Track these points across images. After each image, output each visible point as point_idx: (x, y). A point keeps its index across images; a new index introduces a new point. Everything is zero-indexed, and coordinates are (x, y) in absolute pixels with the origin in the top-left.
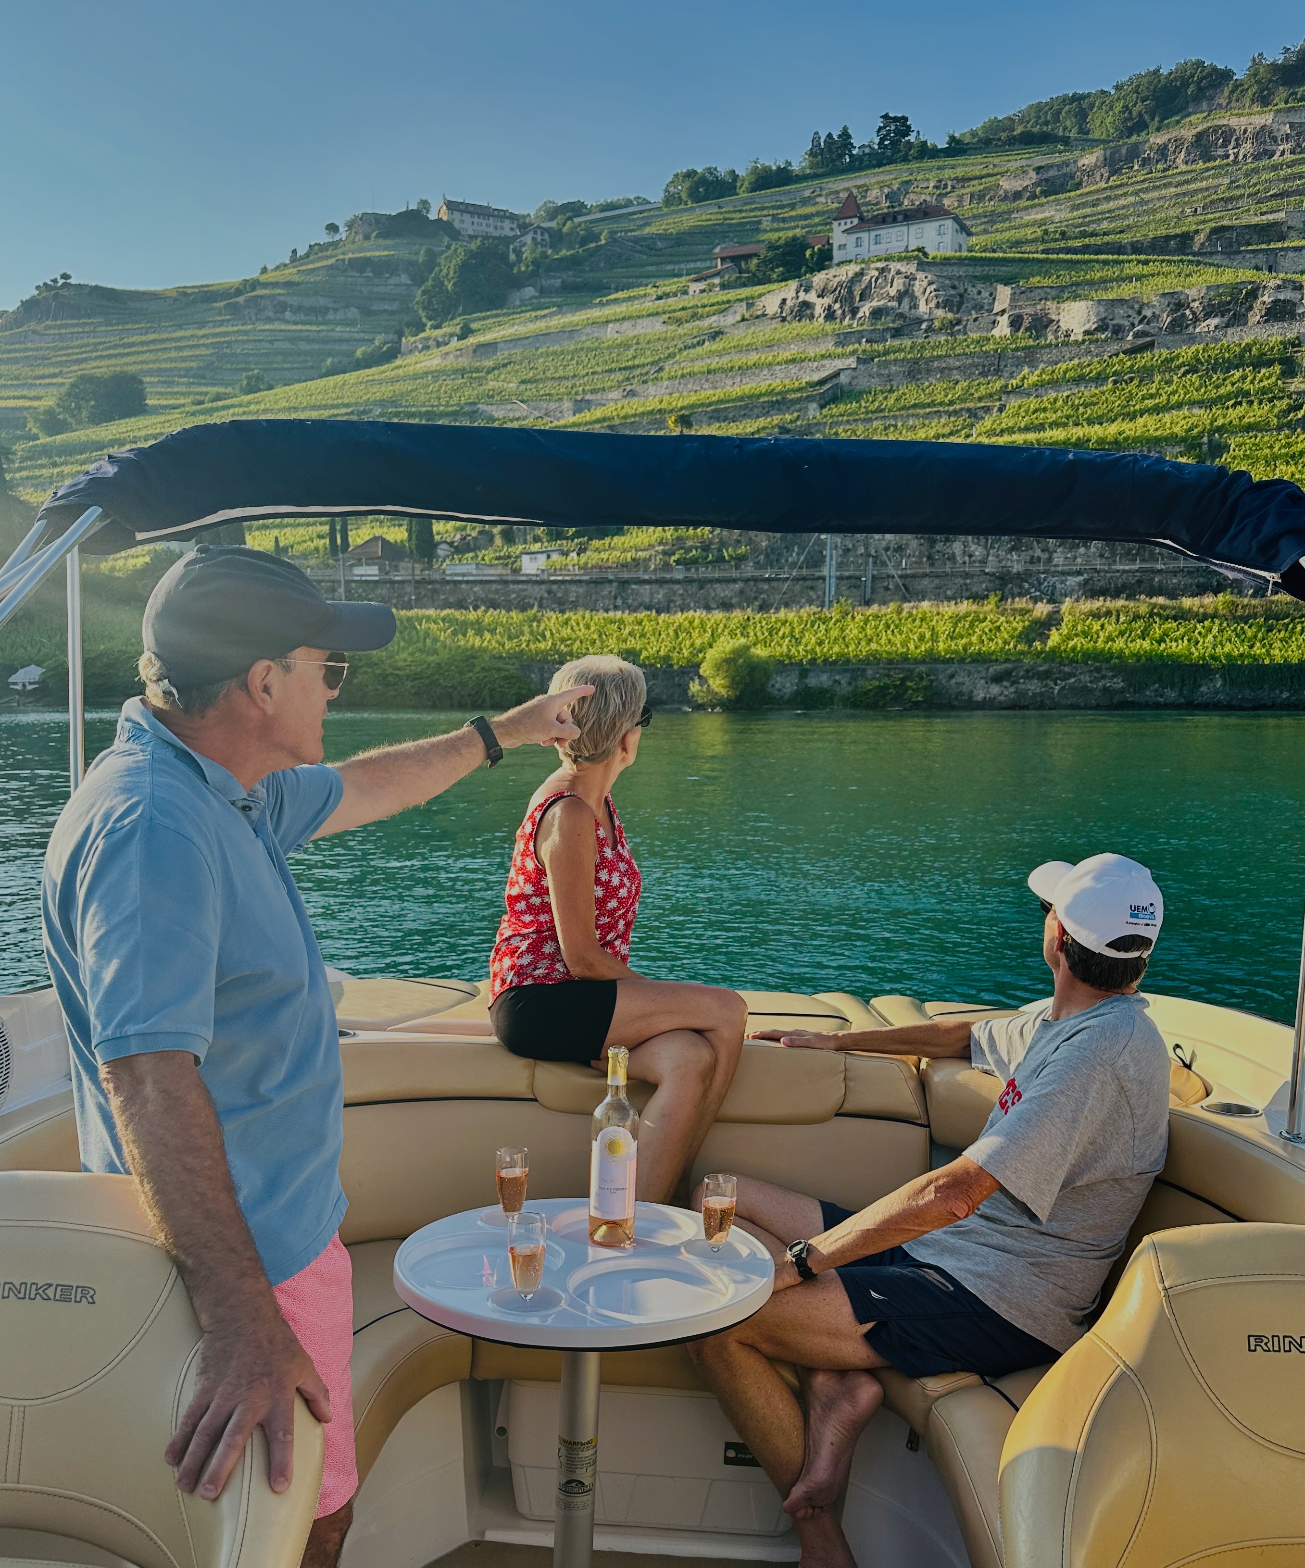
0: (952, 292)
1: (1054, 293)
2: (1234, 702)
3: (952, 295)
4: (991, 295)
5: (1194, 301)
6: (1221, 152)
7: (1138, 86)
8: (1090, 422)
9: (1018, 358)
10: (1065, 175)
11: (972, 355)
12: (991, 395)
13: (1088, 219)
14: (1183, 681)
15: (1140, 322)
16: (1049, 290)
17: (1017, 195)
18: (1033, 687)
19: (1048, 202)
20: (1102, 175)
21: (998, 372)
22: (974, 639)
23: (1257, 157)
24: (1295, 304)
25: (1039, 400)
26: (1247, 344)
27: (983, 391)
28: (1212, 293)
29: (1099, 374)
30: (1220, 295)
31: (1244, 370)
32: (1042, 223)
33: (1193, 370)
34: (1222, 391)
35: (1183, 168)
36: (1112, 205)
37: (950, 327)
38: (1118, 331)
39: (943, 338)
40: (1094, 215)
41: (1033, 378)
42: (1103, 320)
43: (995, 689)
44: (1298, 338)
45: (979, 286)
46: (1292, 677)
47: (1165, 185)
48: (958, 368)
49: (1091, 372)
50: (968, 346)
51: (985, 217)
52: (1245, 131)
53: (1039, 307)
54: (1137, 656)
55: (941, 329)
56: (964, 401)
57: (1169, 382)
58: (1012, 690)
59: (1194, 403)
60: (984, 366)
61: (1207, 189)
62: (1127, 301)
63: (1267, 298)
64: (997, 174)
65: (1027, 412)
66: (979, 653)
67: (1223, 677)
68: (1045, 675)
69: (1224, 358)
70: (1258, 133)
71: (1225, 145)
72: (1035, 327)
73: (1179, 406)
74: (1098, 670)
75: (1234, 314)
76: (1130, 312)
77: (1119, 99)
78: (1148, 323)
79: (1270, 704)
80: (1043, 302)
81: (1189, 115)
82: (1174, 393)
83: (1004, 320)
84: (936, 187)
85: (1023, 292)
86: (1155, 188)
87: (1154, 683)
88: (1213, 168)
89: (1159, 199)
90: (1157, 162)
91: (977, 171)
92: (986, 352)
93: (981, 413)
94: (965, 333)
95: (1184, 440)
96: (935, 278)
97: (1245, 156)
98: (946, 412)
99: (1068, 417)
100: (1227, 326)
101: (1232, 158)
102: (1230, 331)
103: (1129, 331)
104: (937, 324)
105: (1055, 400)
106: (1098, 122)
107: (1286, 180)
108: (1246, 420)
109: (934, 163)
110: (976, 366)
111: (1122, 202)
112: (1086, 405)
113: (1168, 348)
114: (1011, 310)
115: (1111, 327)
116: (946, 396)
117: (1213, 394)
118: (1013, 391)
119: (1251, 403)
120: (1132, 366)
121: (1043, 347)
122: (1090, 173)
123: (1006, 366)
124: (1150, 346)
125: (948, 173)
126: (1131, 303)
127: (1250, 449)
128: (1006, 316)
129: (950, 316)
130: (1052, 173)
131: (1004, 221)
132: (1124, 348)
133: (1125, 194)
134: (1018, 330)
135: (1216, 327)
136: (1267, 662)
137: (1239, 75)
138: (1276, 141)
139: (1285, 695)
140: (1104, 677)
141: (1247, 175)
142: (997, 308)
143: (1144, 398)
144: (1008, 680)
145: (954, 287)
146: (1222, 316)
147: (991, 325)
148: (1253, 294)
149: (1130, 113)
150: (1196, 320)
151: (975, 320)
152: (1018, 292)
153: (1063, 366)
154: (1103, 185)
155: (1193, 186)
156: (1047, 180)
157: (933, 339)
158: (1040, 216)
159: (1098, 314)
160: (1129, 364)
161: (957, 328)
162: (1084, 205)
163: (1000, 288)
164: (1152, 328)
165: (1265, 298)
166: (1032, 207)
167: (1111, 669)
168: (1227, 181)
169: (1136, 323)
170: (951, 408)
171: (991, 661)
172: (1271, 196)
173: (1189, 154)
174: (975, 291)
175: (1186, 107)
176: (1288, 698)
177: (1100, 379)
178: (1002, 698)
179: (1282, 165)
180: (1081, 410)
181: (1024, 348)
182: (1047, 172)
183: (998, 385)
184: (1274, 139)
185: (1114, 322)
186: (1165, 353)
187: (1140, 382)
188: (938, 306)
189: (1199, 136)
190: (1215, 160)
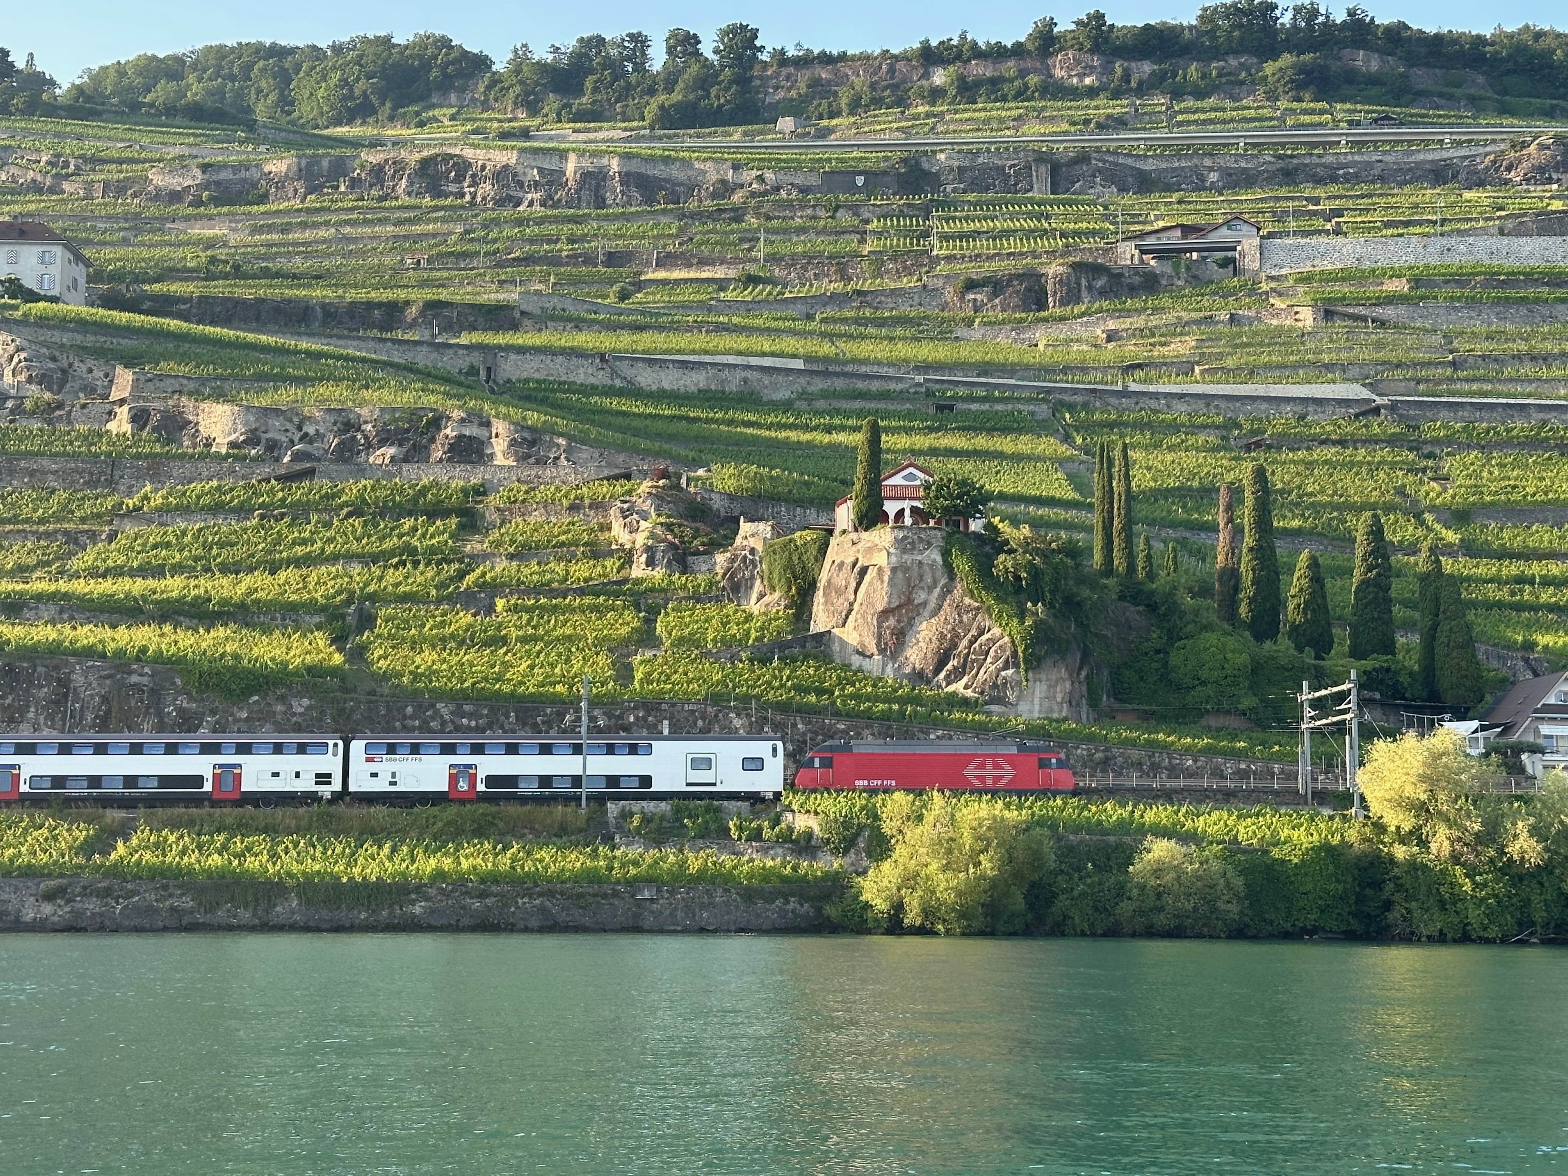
0: (51, 365)
1: (192, 386)
2: (311, 924)
3: (50, 369)
4: (106, 375)
5: (366, 422)
6: (453, 188)
7: (361, 57)
8: (225, 569)
9: (138, 468)
10: (245, 180)
11: (75, 456)
12: (99, 516)
13: (274, 249)
14: (257, 900)
15: (301, 439)
16: (185, 382)
17: (175, 197)
18: (92, 906)
19: (219, 214)
20: (296, 191)
21: (111, 484)
22: (23, 849)
23: (500, 203)
24: (482, 443)
25: (162, 530)
26: (424, 487)
27: (88, 508)
28: (387, 417)
29: (242, 503)
30: (396, 420)
31: (416, 520)
32: (210, 244)
33: (357, 512)
34: (387, 545)
35: (407, 200)
36: (308, 235)
37: (47, 411)
38: (272, 446)
39: (36, 425)
40: (283, 245)
41: (157, 500)
42: (254, 431)
43: (47, 909)
44: (482, 485)
45: (90, 363)
46: (369, 896)
47: (379, 220)
48: (55, 472)
49: (231, 501)
50: (71, 443)
51: (126, 220)
52: (483, 167)
53: (170, 402)
54: (208, 873)
55: (34, 413)
56: (58, 520)
57: (328, 525)
58: (68, 909)
59: (352, 557)
60: (91, 474)
61: (434, 235)
62: (283, 412)
63: (449, 431)
64: (144, 161)
65: (144, 545)
66: (29, 866)
67: (298, 895)
68: (107, 892)
69: (394, 501)
70: (499, 173)
71: (459, 179)
72: (166, 428)
73: (334, 558)
74: (165, 887)
75: (414, 445)
76: (289, 426)
77: (334, 68)
78: (311, 442)
79: (348, 925)
80: (176, 397)
81: (433, 106)
82: (331, 540)
83: (123, 412)
84: (49, 163)
85: (150, 380)
86: (366, 222)
87: (226, 902)
88: (443, 208)
89: (371, 238)
90: (371, 186)
91: (116, 149)
92: (96, 455)
93: (83, 539)
94: (70, 423)
95: (323, 609)
96: (26, 344)
97: (484, 198)
98: (34, 533)
99: (196, 559)
100: (406, 460)
101: (468, 198)
102: (405, 467)
103: (287, 449)
104: (28, 404)
105: (184, 533)
106: (307, 94)
107: (531, 241)
108: (402, 589)
109: (50, 125)
110: (81, 473)
111: (322, 233)
112: (221, 545)
113: (331, 479)
114: (133, 401)
115: (263, 441)
116: (35, 511)
117: (375, 548)
118: (129, 513)
119: (416, 564)
120: (283, 500)
121: (175, 457)
122: (280, 183)
123: (122, 477)
124: (310, 473)
125: (70, 146)
126: (289, 414)
127: (398, 628)
128: (126, 408)
129: (47, 396)
130: (224, 175)
131: (153, 231)
132: (278, 473)
133: (327, 223)
134: (142, 428)
135: (392, 458)
136: (345, 880)
137: (500, 65)
138: (522, 187)
139: (363, 915)
140: (171, 895)
141: (485, 226)
142: (115, 395)
143: (294, 543)
144: (62, 898)
145: (54, 359)
146: (400, 445)
147: (105, 417)
148: (437, 422)
149: (351, 90)
150: (369, 446)
151: (84, 406)
152: (142, 378)
153: (197, 487)
154: (296, 204)
155: (417, 229)
156: (218, 183)
157: (23, 423)
158: (208, 233)
159: (246, 424)
160: (280, 494)
161: (58, 413)
162: (270, 228)
163: (119, 370)
164: (315, 449)
165: (448, 431)
166: (198, 218)
167: (180, 887)
168: (459, 229)
169: (296, 440)
170: (42, 529)
171: (43, 875)
172: (514, 259)
173: (412, 184)
174: (84, 368)
175: (429, 96)
176: (366, 919)
177: (243, 511)
178: (56, 919)
179: (528, 220)
180: (215, 551)
181: (147, 456)
182: (218, 173)
183: (109, 503)
184: (520, 184)
185: (268, 436)
186: (326, 483)
187: (293, 520)
188: (30, 380)
189: (425, 163)
190: (447, 197)
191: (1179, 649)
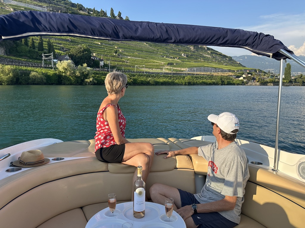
191: (18, 47)
